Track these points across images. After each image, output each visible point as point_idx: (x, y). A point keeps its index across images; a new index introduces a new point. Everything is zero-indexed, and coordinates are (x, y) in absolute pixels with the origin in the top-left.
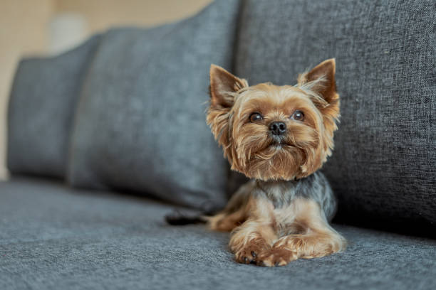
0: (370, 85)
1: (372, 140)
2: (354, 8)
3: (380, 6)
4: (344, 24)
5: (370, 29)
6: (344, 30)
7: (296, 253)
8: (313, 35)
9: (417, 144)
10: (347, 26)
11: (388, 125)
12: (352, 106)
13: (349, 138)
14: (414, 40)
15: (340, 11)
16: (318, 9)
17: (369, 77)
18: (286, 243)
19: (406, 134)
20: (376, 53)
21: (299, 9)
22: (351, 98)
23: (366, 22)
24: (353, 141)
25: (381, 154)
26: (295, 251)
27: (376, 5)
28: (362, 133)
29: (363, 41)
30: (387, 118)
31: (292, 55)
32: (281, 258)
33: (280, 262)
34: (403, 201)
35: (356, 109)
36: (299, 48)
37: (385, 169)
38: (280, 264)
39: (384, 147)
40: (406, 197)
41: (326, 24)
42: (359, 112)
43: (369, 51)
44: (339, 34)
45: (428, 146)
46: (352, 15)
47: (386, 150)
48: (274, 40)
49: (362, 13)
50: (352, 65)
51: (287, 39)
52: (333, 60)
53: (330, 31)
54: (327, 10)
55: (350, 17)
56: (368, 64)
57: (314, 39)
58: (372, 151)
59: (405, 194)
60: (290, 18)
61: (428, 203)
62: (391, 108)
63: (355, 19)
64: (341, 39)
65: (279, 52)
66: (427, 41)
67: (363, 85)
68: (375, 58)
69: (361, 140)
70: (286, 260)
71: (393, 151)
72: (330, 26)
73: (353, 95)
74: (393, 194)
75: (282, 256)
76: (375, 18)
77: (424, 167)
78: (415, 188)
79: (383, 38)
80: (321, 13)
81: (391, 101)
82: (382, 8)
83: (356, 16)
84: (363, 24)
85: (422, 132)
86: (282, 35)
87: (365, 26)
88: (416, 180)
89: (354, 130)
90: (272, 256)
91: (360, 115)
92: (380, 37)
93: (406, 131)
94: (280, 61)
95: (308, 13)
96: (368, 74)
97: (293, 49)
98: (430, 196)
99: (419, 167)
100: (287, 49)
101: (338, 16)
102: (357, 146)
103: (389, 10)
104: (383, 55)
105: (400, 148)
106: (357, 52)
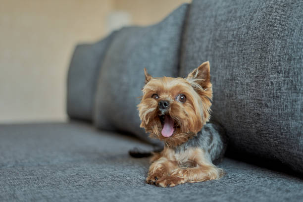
0: (244, 72)
1: (244, 108)
2: (240, 21)
3: (252, 20)
4: (233, 31)
5: (246, 35)
6: (233, 35)
7: (183, 179)
8: (217, 38)
9: (267, 112)
10: (235, 32)
11: (252, 98)
12: (235, 85)
13: (234, 106)
14: (267, 44)
15: (232, 23)
16: (222, 20)
17: (244, 67)
18: (178, 173)
19: (261, 105)
20: (248, 51)
21: (212, 20)
22: (234, 80)
23: (244, 30)
24: (235, 107)
25: (249, 117)
26: (183, 177)
27: (251, 19)
28: (239, 103)
29: (242, 43)
30: (251, 94)
31: (207, 50)
32: (172, 182)
33: (170, 184)
34: (264, 148)
35: (236, 87)
36: (210, 46)
37: (251, 126)
38: (171, 186)
39: (250, 112)
40: (264, 145)
41: (225, 31)
42: (238, 89)
43: (245, 50)
44: (230, 38)
45: (272, 114)
46: (238, 25)
47: (251, 115)
48: (198, 39)
49: (243, 24)
50: (236, 59)
51: (205, 39)
52: (208, 62)
53: (226, 36)
54: (226, 21)
55: (237, 27)
56: (244, 58)
57: (218, 41)
58: (244, 115)
59: (264, 144)
60: (207, 26)
61: (276, 150)
62: (254, 88)
63: (239, 28)
64: (231, 41)
65: (200, 47)
66: (274, 44)
67: (241, 72)
68: (248, 54)
69: (239, 107)
70: (175, 183)
71: (254, 116)
72: (226, 32)
73: (236, 78)
74: (257, 142)
75: (173, 181)
76: (249, 28)
77: (271, 127)
78: (267, 140)
79: (252, 41)
80: (222, 23)
81: (254, 84)
82: (253, 21)
83: (240, 26)
84: (243, 32)
85: (269, 104)
86: (202, 37)
87: (243, 33)
88: (267, 135)
89: (235, 100)
90: (165, 181)
91: (239, 91)
92: (250, 41)
93: (261, 103)
94: (200, 53)
95: (216, 23)
96: (243, 64)
97: (207, 47)
98: (276, 146)
99: (268, 126)
100: (204, 46)
101: (231, 26)
102: (237, 111)
103: (257, 23)
104: (251, 53)
105: (258, 114)
106: (239, 50)
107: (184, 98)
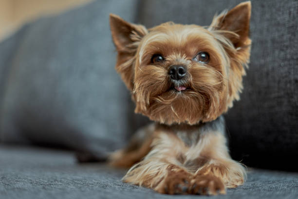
30: (282, 54)
39: (279, 82)
52: (249, 3)
71: (288, 85)
107: (207, 56)
